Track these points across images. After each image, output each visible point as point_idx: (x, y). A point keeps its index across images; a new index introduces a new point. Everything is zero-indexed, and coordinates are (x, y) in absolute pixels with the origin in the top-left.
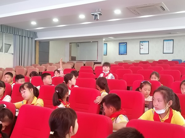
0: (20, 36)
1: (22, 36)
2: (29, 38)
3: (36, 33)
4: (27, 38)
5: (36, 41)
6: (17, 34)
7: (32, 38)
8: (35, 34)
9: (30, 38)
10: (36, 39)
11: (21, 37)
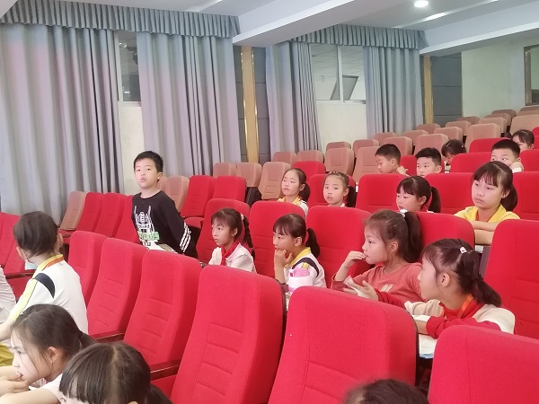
0: (379, 48)
1: (385, 49)
2: (402, 50)
3: (423, 32)
4: (398, 51)
5: (422, 57)
6: (373, 44)
7: (411, 50)
8: (419, 36)
9: (407, 51)
10: (422, 52)
11: (383, 50)
